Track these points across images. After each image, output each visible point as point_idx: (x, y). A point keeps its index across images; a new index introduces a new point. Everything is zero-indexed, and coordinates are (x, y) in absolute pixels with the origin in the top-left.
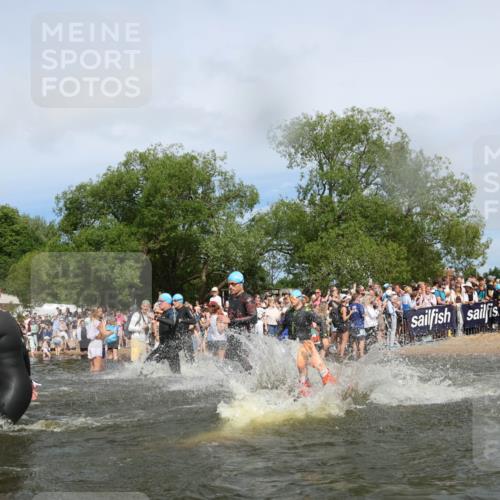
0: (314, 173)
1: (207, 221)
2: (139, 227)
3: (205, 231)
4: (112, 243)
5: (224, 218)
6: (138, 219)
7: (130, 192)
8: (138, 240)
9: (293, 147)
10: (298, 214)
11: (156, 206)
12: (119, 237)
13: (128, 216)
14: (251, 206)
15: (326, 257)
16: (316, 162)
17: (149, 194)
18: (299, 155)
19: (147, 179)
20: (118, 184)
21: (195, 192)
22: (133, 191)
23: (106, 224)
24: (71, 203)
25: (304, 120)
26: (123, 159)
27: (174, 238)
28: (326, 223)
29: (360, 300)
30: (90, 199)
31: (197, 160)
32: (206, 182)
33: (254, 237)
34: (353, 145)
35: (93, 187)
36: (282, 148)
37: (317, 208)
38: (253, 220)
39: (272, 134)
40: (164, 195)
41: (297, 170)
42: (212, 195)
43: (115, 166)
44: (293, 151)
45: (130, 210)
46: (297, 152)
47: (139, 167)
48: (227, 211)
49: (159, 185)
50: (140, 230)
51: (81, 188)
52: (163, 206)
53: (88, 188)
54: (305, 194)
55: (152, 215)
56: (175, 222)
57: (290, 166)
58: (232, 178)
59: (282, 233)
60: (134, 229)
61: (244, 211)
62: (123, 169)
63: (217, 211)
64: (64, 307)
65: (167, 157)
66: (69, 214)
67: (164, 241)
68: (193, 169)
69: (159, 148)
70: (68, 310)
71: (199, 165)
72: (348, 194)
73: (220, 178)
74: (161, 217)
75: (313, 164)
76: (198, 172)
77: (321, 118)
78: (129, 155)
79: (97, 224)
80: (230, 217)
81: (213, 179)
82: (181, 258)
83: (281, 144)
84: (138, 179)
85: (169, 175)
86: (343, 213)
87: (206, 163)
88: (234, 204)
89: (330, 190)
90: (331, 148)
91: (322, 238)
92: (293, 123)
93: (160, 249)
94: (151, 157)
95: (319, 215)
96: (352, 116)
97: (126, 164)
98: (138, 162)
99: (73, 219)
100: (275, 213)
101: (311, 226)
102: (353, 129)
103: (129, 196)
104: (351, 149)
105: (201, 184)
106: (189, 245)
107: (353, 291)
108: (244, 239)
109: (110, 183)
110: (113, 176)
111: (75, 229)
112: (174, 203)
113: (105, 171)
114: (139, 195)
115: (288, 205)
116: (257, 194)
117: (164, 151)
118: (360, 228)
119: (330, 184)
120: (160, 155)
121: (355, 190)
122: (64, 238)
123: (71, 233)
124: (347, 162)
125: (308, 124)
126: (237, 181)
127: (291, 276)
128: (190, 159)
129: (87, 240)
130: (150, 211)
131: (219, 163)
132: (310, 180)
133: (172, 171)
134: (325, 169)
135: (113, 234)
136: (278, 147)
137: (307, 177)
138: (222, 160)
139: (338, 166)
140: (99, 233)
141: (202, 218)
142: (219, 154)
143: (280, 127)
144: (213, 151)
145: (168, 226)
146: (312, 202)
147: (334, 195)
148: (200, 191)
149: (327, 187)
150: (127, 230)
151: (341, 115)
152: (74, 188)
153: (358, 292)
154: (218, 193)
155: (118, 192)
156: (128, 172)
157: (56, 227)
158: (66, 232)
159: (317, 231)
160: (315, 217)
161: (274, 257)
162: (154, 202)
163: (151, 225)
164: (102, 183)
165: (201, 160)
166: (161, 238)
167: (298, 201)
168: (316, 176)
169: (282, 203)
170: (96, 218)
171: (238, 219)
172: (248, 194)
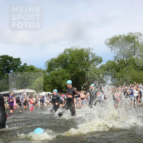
0: (119, 52)
1: (88, 67)
2: (68, 70)
3: (87, 70)
4: (61, 74)
5: (93, 66)
6: (68, 67)
7: (66, 60)
8: (68, 73)
9: (112, 45)
10: (114, 64)
11: (73, 64)
12: (63, 73)
13: (65, 67)
14: (100, 63)
15: (123, 76)
16: (119, 49)
17: (71, 61)
18: (114, 47)
19: (70, 56)
20: (63, 58)
21: (84, 59)
22: (67, 60)
23: (59, 69)
24: (49, 64)
25: (115, 37)
26: (64, 51)
27: (78, 72)
28: (122, 67)
29: (132, 88)
30: (55, 62)
31: (85, 50)
32: (87, 56)
33: (101, 71)
34: (130, 43)
35: (55, 59)
36: (109, 45)
37: (120, 62)
38: (101, 66)
39: (106, 42)
40: (75, 60)
41: (113, 51)
42: (89, 60)
43: (61, 53)
44: (112, 46)
45: (66, 65)
46: (113, 46)
47: (68, 53)
48: (93, 64)
49: (74, 57)
50: (69, 71)
51: (52, 59)
52: (75, 63)
53: (54, 59)
54: (116, 58)
55: (72, 66)
56: (78, 68)
57: (111, 50)
58: (95, 55)
59: (109, 70)
60: (67, 70)
61: (98, 64)
62: (64, 54)
63: (91, 64)
64: (48, 93)
65: (76, 50)
66: (49, 67)
67: (75, 73)
68: (83, 53)
69: (74, 47)
70: (49, 94)
71: (85, 51)
72: (129, 58)
73: (91, 55)
74: (75, 67)
75: (118, 50)
76: (85, 54)
77: (120, 36)
78: (65, 50)
79: (57, 69)
80: (94, 66)
81: (89, 55)
82: (80, 78)
83: (109, 44)
84: (68, 56)
85: (77, 55)
86: (127, 63)
87: (87, 51)
88: (95, 62)
89: (123, 57)
90: (123, 45)
91: (121, 71)
92: (112, 38)
93: (74, 76)
94: (72, 50)
95: (120, 64)
96: (130, 35)
97: (65, 52)
98: (68, 51)
99: (50, 68)
100: (107, 64)
101: (118, 67)
102: (130, 39)
103: (66, 61)
104: (129, 45)
105: (86, 57)
106: (83, 74)
107: (130, 86)
108: (98, 72)
109: (60, 58)
110: (61, 56)
111: (51, 71)
112: (78, 63)
113: (59, 54)
114: (68, 61)
115: (111, 62)
116: (102, 59)
117: (75, 48)
118: (132, 68)
119: (123, 55)
120: (74, 49)
121: (131, 56)
122: (48, 74)
123: (50, 72)
124: (128, 48)
125: (116, 38)
126: (96, 55)
127: (112, 82)
128: (82, 50)
129: (54, 74)
130: (71, 65)
131: (91, 51)
132: (118, 54)
133: (78, 54)
134: (122, 51)
135: (61, 72)
136: (108, 45)
137: (116, 53)
138: (92, 50)
139: (125, 50)
140: (57, 72)
141: (86, 66)
142: (91, 48)
143: (108, 39)
144: (89, 47)
145: (77, 69)
146: (118, 61)
147: (125, 58)
148: (86, 59)
149: (122, 56)
150: (65, 71)
151: (126, 35)
152: (50, 60)
153: (132, 86)
154: (91, 59)
155: (63, 60)
156: (65, 54)
157: (45, 70)
158: (48, 72)
159: (119, 69)
160: (119, 65)
161: (107, 77)
162: (73, 63)
163: (72, 69)
164: (58, 58)
165: (86, 50)
166: (75, 72)
167: (114, 60)
168: (119, 53)
169: (109, 61)
170: (57, 68)
171: (97, 66)
172: (99, 59)
